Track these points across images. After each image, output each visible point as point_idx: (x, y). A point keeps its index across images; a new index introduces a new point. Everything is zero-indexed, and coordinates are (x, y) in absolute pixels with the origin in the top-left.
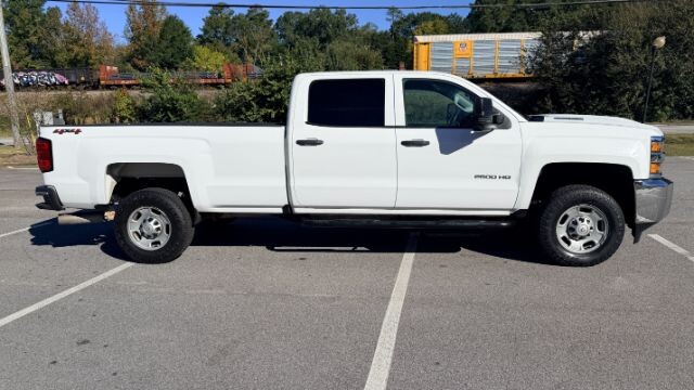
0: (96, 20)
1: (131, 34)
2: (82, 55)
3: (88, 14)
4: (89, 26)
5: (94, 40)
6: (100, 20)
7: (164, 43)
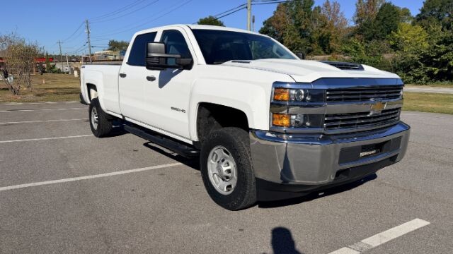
0: (338, 11)
1: (356, 18)
2: (326, 34)
3: (334, 9)
4: (334, 15)
5: (335, 24)
6: (340, 12)
7: (378, 22)
